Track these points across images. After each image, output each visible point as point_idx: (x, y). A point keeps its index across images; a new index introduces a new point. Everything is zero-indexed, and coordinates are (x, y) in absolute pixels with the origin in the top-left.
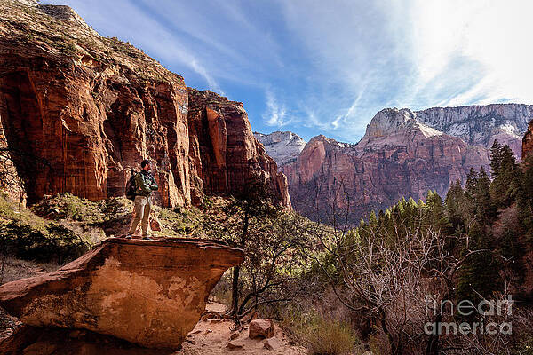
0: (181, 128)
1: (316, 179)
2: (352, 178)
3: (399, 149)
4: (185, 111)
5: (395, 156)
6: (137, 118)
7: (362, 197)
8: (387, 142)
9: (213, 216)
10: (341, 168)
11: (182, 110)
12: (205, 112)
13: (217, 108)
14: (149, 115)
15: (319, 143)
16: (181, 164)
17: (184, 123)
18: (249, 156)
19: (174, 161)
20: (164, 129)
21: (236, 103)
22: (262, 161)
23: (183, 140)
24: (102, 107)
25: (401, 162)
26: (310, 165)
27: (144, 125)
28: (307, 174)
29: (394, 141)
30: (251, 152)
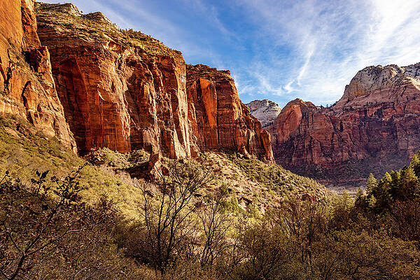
0: (181, 95)
1: (292, 139)
2: (329, 137)
3: (385, 105)
4: (184, 80)
5: (379, 113)
6: (149, 88)
7: (340, 154)
8: (370, 99)
9: (208, 167)
10: (318, 128)
11: (182, 80)
12: (198, 82)
13: (209, 78)
14: (157, 85)
15: (295, 106)
16: (183, 124)
17: (183, 90)
18: (236, 117)
19: (177, 122)
20: (169, 96)
21: (224, 72)
22: (247, 121)
23: (183, 104)
24: (124, 81)
25: (386, 119)
26: (286, 126)
27: (154, 93)
28: (284, 135)
29: (379, 99)
30: (238, 114)
